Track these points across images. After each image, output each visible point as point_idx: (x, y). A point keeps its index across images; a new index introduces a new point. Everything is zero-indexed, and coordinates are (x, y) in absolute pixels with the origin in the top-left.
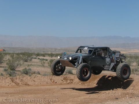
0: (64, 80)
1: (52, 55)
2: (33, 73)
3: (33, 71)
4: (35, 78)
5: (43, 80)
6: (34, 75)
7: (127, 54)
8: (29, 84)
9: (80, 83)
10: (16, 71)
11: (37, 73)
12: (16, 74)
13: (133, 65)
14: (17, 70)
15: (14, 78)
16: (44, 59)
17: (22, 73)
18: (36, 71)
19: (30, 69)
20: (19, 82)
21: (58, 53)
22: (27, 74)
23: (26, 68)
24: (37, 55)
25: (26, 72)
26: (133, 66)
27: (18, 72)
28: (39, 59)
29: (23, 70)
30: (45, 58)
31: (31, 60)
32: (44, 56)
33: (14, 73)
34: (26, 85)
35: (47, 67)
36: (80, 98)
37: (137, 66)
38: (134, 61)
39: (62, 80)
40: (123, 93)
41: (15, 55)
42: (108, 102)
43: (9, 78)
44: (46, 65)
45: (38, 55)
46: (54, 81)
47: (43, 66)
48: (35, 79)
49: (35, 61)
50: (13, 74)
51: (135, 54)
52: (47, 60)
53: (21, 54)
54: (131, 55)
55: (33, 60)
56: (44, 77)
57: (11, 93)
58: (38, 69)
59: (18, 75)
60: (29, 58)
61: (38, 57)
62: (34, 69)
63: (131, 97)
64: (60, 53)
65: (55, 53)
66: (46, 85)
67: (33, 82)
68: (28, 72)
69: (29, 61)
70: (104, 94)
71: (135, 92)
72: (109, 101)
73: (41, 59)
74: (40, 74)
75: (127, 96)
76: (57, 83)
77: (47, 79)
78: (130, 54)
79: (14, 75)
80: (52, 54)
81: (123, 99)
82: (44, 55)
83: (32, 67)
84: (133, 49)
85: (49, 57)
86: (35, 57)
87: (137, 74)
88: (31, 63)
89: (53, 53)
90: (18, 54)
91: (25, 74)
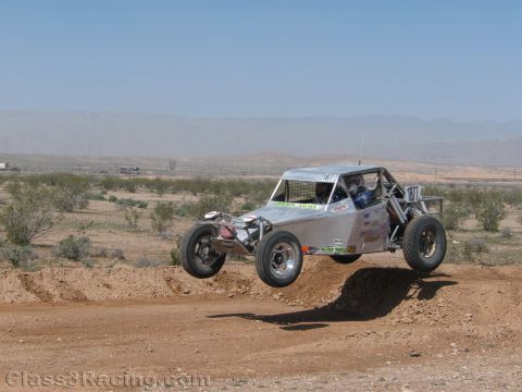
0: (216, 284)
1: (159, 186)
2: (98, 256)
3: (96, 248)
4: (111, 277)
5: (139, 285)
6: (104, 262)
7: (440, 184)
8: (89, 298)
9: (276, 296)
10: (34, 246)
11: (113, 256)
12: (37, 258)
13: (465, 227)
14: (37, 243)
15: (32, 274)
16: (131, 203)
17: (59, 255)
18: (109, 247)
19: (86, 241)
20: (51, 291)
21: (181, 178)
22: (75, 259)
23: (71, 236)
24: (106, 187)
25: (74, 253)
26: (466, 231)
27: (40, 252)
28: (113, 199)
29: (61, 243)
30: (136, 197)
31: (83, 205)
32: (132, 191)
33: (29, 253)
34: (76, 300)
35: (147, 231)
36: (282, 351)
37: (480, 231)
38: (469, 212)
39: (211, 285)
40: (439, 335)
41: (22, 183)
42: (383, 369)
43: (13, 275)
44: (144, 223)
45: (109, 184)
46: (179, 288)
47: (133, 228)
48: (110, 280)
49: (100, 207)
50: (24, 260)
51: (469, 186)
52: (143, 205)
53: (44, 179)
54: (457, 189)
55: (93, 205)
56: (141, 270)
57: (25, 332)
58: (114, 238)
59: (45, 262)
60: (79, 198)
61: (111, 193)
62: (101, 239)
63: (467, 351)
64: (188, 178)
65: (173, 178)
66: (153, 303)
67: (103, 289)
68: (80, 249)
69: (76, 208)
70: (369, 338)
71: (482, 331)
72: (389, 363)
73: (121, 202)
74: (123, 258)
75: (453, 344)
76: (193, 293)
77: (153, 280)
78: (452, 186)
79: (30, 261)
80: (158, 180)
81: (440, 356)
82: (131, 187)
83: (94, 232)
84: (460, 165)
85: (150, 194)
86: (99, 192)
87: (483, 264)
88: (86, 217)
89: (165, 177)
90: (33, 181)
91: (70, 258)
